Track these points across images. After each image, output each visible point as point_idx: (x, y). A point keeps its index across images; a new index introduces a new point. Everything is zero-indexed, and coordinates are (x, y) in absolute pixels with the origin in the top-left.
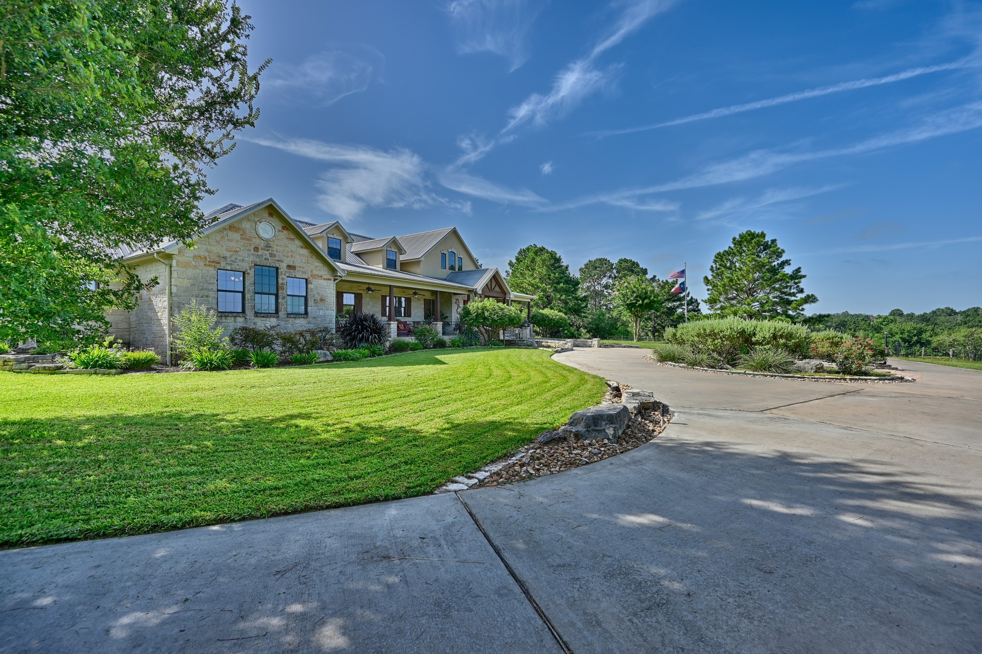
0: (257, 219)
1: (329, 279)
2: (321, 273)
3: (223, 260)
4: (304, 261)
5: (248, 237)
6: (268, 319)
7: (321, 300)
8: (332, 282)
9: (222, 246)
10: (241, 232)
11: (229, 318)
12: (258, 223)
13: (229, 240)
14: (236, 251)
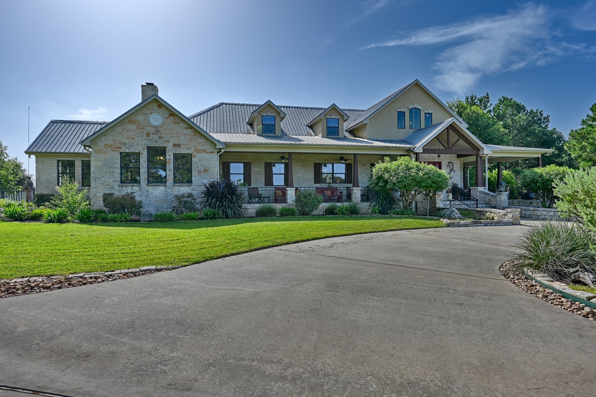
0: (148, 112)
1: (212, 152)
2: (204, 148)
3: (123, 145)
4: (188, 139)
5: (142, 126)
6: (158, 187)
7: (205, 170)
8: (216, 154)
9: (123, 136)
10: (137, 124)
11: (128, 187)
12: (149, 115)
13: (127, 131)
14: (133, 138)
